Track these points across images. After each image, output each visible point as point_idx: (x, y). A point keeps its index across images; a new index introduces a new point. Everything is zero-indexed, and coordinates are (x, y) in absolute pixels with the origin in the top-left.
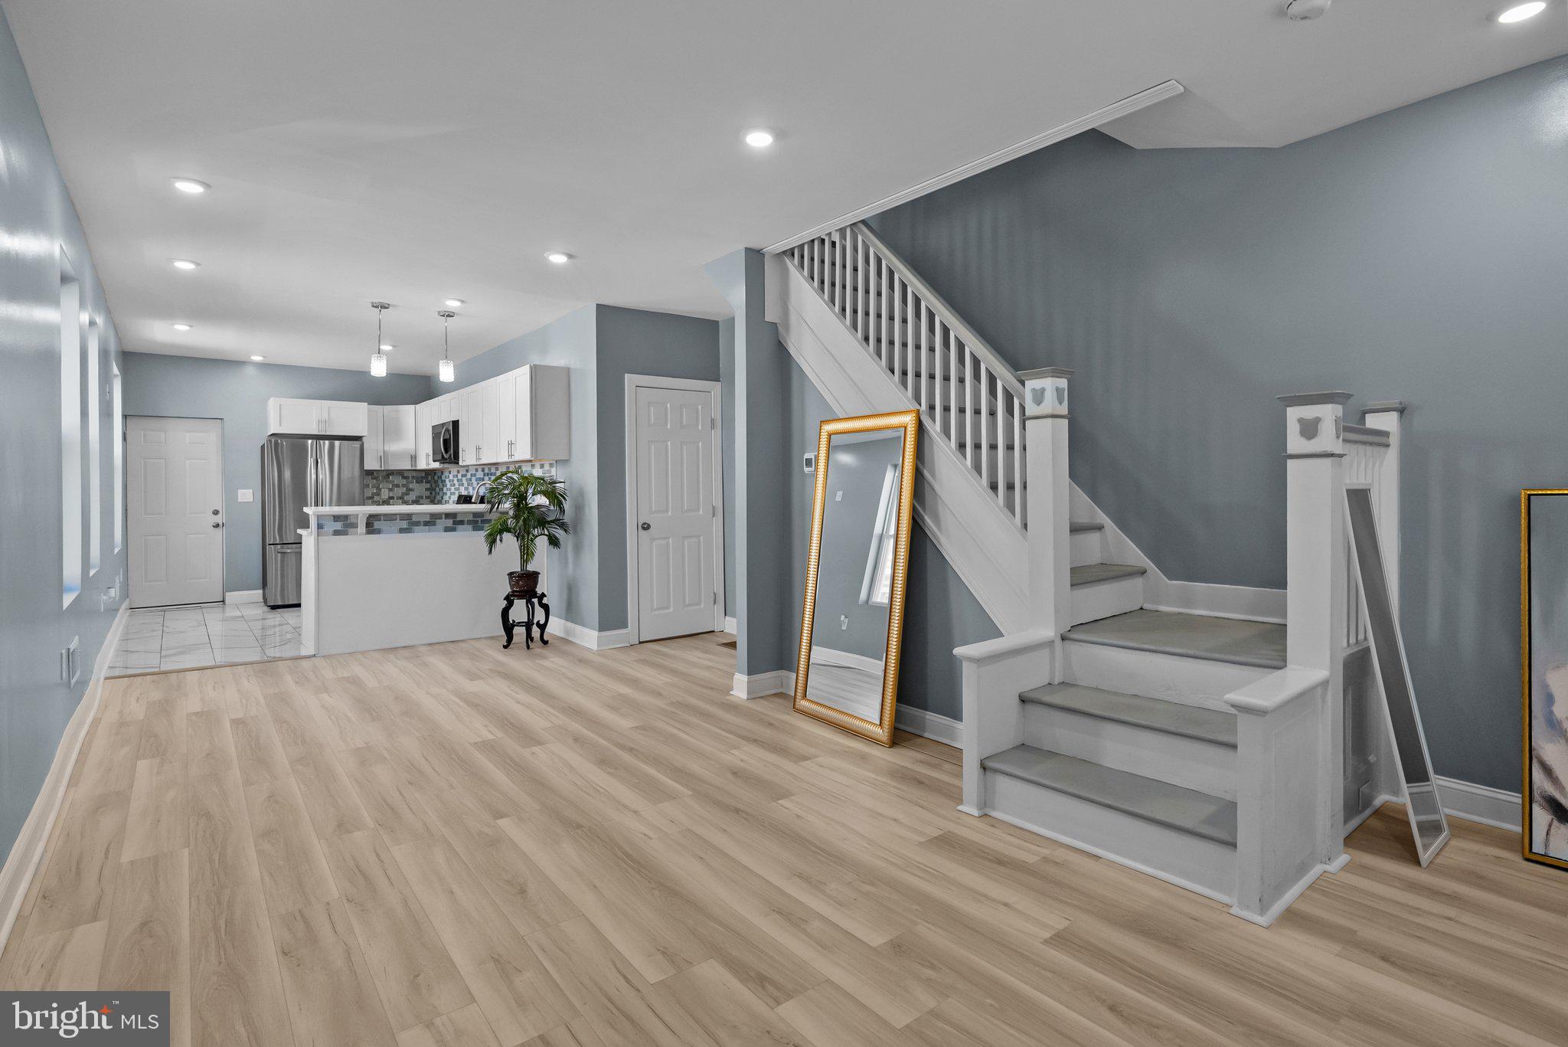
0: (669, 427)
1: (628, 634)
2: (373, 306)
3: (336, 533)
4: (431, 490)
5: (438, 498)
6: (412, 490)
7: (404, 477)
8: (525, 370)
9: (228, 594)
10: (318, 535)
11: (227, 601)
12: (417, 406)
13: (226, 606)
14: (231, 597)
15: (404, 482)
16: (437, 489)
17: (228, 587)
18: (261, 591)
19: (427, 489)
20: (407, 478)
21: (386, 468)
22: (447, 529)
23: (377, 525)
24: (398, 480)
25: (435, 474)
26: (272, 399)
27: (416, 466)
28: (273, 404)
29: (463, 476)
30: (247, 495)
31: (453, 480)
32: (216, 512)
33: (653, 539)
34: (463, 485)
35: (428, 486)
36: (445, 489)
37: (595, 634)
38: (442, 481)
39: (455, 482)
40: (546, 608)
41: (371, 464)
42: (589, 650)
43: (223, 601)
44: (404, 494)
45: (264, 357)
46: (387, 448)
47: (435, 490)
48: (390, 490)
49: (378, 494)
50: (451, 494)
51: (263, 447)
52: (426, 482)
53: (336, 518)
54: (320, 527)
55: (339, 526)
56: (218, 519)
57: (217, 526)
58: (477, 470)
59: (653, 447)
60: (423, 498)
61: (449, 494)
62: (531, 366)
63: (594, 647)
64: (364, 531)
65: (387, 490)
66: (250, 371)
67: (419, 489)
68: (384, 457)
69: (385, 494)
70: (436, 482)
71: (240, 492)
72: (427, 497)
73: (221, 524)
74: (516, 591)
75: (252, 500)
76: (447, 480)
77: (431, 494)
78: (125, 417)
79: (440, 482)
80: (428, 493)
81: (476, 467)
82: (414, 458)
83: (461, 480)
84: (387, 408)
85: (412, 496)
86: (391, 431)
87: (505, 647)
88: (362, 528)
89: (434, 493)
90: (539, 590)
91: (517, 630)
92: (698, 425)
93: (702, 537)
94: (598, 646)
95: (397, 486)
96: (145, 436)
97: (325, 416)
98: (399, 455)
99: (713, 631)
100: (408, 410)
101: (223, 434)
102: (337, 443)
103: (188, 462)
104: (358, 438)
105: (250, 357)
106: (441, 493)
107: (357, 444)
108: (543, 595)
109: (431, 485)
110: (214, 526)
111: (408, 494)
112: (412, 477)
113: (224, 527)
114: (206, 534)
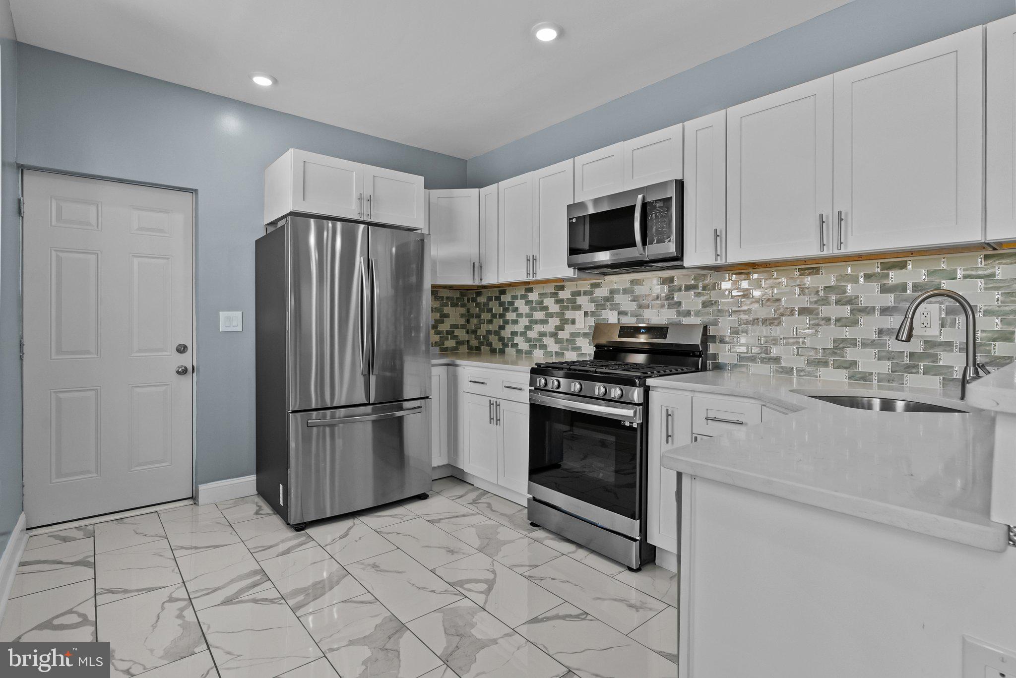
4: (468, 317)
6: (447, 316)
9: (202, 487)
11: (202, 499)
12: (481, 189)
13: (201, 510)
16: (487, 316)
19: (462, 316)
25: (481, 293)
26: (291, 150)
30: (234, 320)
32: (182, 349)
36: (511, 316)
43: (192, 498)
51: (260, 244)
52: (462, 306)
56: (186, 360)
57: (183, 372)
70: (485, 306)
71: (223, 315)
73: (190, 368)
75: (240, 329)
77: (468, 321)
78: (20, 169)
79: (495, 304)
82: (478, 267)
84: (436, 193)
86: (441, 227)
89: (474, 321)
96: (58, 209)
97: (368, 192)
100: (467, 197)
101: (196, 215)
103: (136, 261)
105: (250, 77)
109: (468, 310)
110: (178, 372)
111: (442, 322)
112: (448, 298)
113: (195, 374)
114: (164, 388)
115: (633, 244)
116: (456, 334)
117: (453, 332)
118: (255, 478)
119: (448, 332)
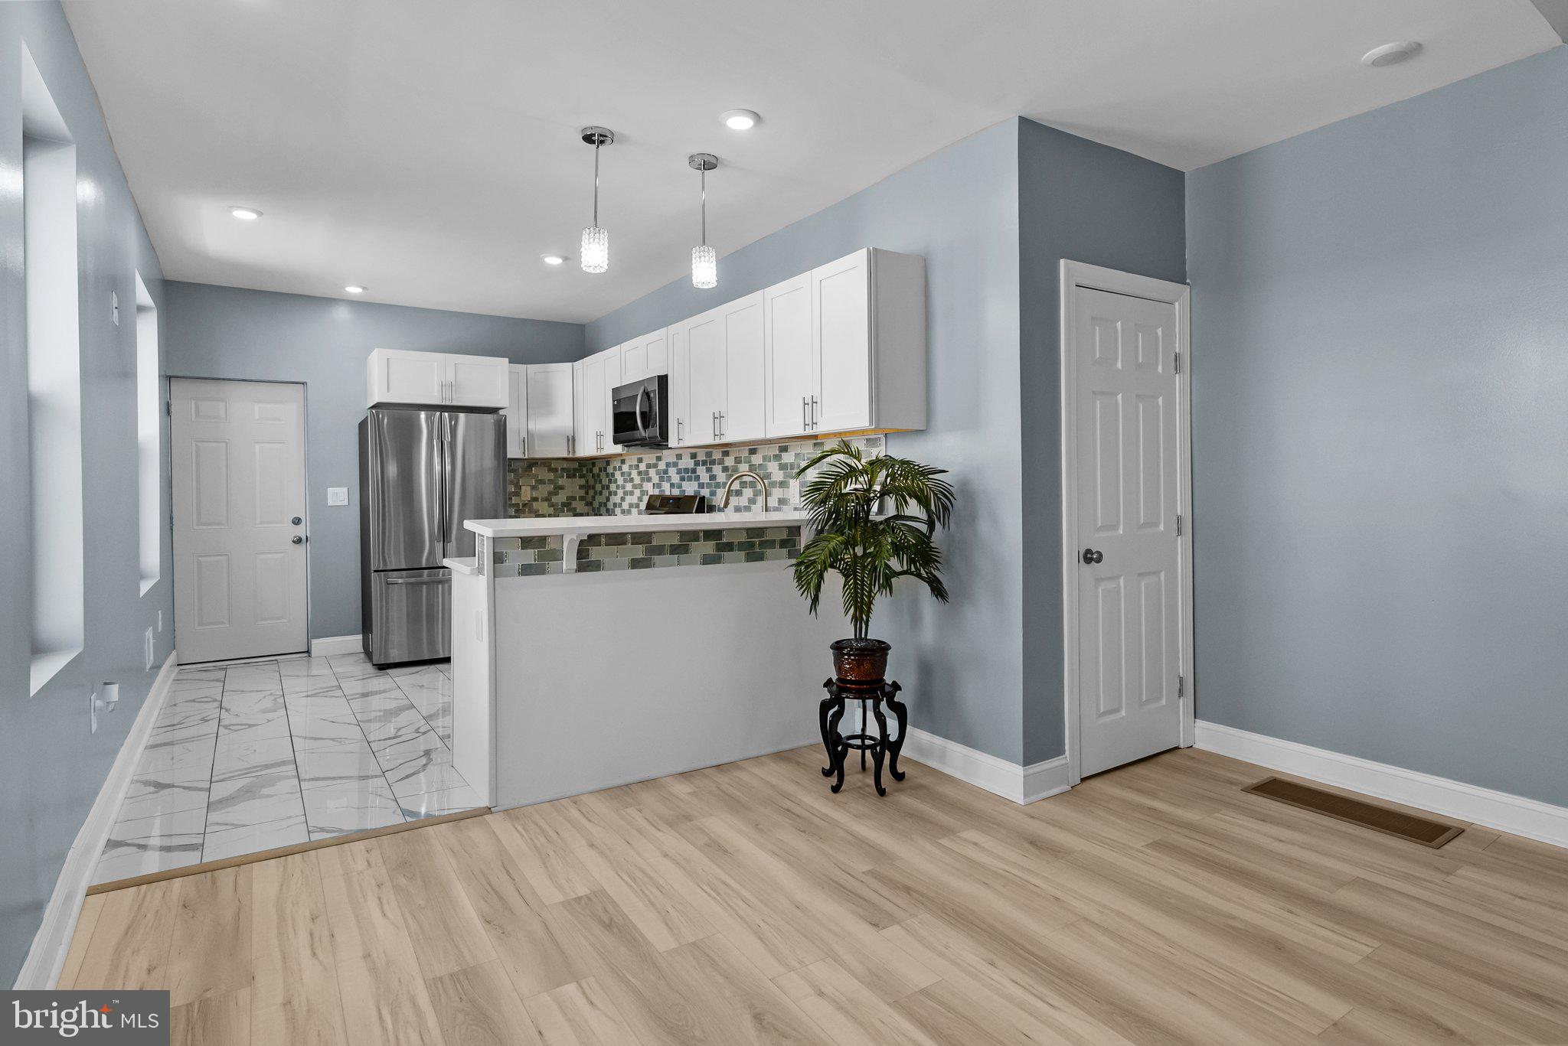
0: (1119, 365)
1: (1066, 765)
2: (588, 139)
3: (526, 570)
4: (586, 487)
5: (599, 499)
6: (562, 488)
7: (551, 470)
8: (857, 261)
9: (314, 642)
10: (494, 577)
11: (314, 653)
12: (575, 364)
13: (314, 661)
14: (316, 644)
15: (551, 476)
16: (598, 487)
17: (317, 630)
18: (360, 637)
19: (581, 487)
20: (555, 470)
21: (531, 456)
22: (707, 560)
23: (595, 553)
24: (543, 473)
25: (594, 464)
26: (376, 350)
27: (574, 452)
28: (376, 359)
29: (649, 466)
30: (341, 496)
31: (630, 474)
32: (297, 521)
33: (1098, 581)
34: (649, 480)
35: (582, 482)
36: (613, 487)
37: (1018, 770)
38: (607, 475)
39: (634, 473)
40: (900, 710)
41: (514, 451)
42: (1007, 802)
43: (308, 652)
44: (550, 493)
45: (364, 288)
46: (531, 426)
47: (594, 488)
48: (534, 488)
49: (517, 494)
50: (626, 493)
51: (363, 425)
52: (580, 477)
53: (527, 542)
54: (498, 558)
55: (530, 556)
56: (301, 531)
57: (298, 541)
58: (679, 457)
59: (1098, 402)
60: (575, 500)
61: (620, 493)
62: (868, 250)
63: (1018, 797)
64: (575, 567)
65: (529, 488)
66: (342, 314)
67: (572, 487)
68: (528, 440)
69: (526, 493)
70: (597, 478)
71: (330, 490)
72: (582, 498)
73: (304, 538)
74: (851, 682)
75: (346, 503)
76: (618, 474)
77: (587, 493)
78: (168, 379)
79: (603, 475)
80: (582, 493)
81: (693, 451)
82: (572, 441)
83: (647, 473)
84: (533, 368)
85: (561, 498)
86: (538, 401)
87: (836, 789)
88: (569, 560)
89: (591, 492)
90: (888, 678)
91: (854, 755)
92: (1157, 366)
93: (1162, 575)
94: (1026, 795)
95: (542, 482)
96: (197, 407)
97: (451, 378)
98: (545, 437)
99: (1177, 748)
100: (561, 371)
101: (306, 406)
102: (462, 416)
103: (257, 446)
104: (493, 411)
105: (344, 288)
106: (606, 493)
107: (490, 418)
108: (896, 687)
109: (587, 481)
110: (294, 542)
111: (557, 494)
112: (562, 469)
113: (308, 543)
114: (282, 555)
115: (636, 428)
116: (573, 506)
117: (570, 504)
118: (361, 637)
119: (563, 505)
